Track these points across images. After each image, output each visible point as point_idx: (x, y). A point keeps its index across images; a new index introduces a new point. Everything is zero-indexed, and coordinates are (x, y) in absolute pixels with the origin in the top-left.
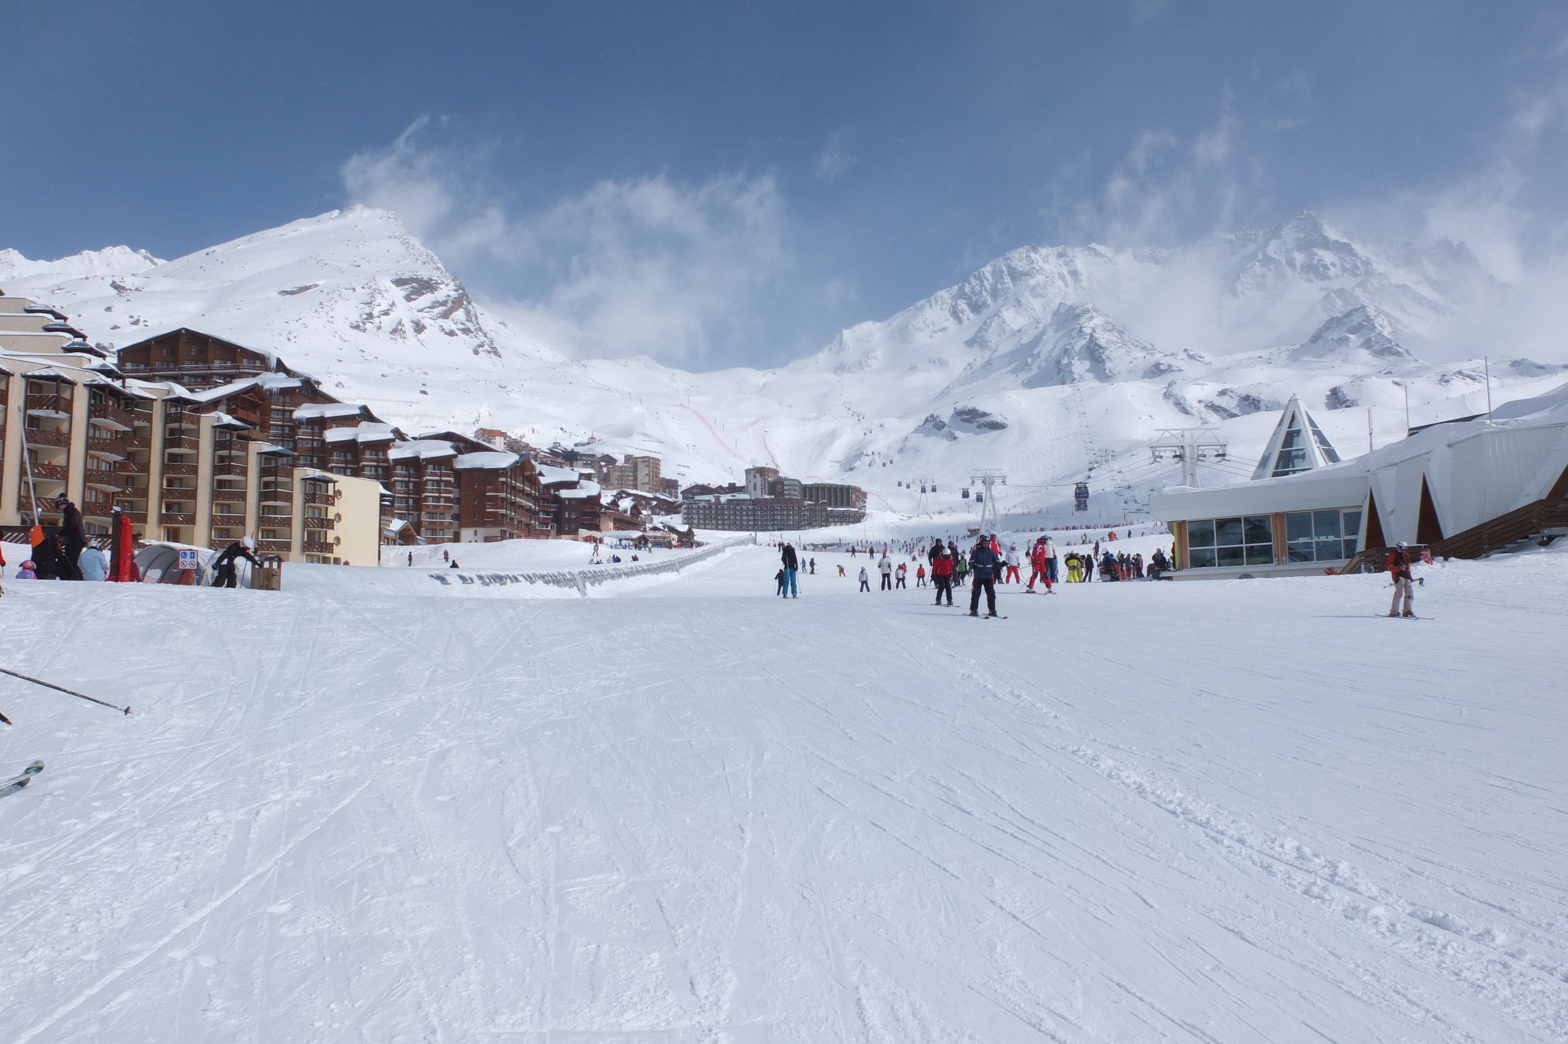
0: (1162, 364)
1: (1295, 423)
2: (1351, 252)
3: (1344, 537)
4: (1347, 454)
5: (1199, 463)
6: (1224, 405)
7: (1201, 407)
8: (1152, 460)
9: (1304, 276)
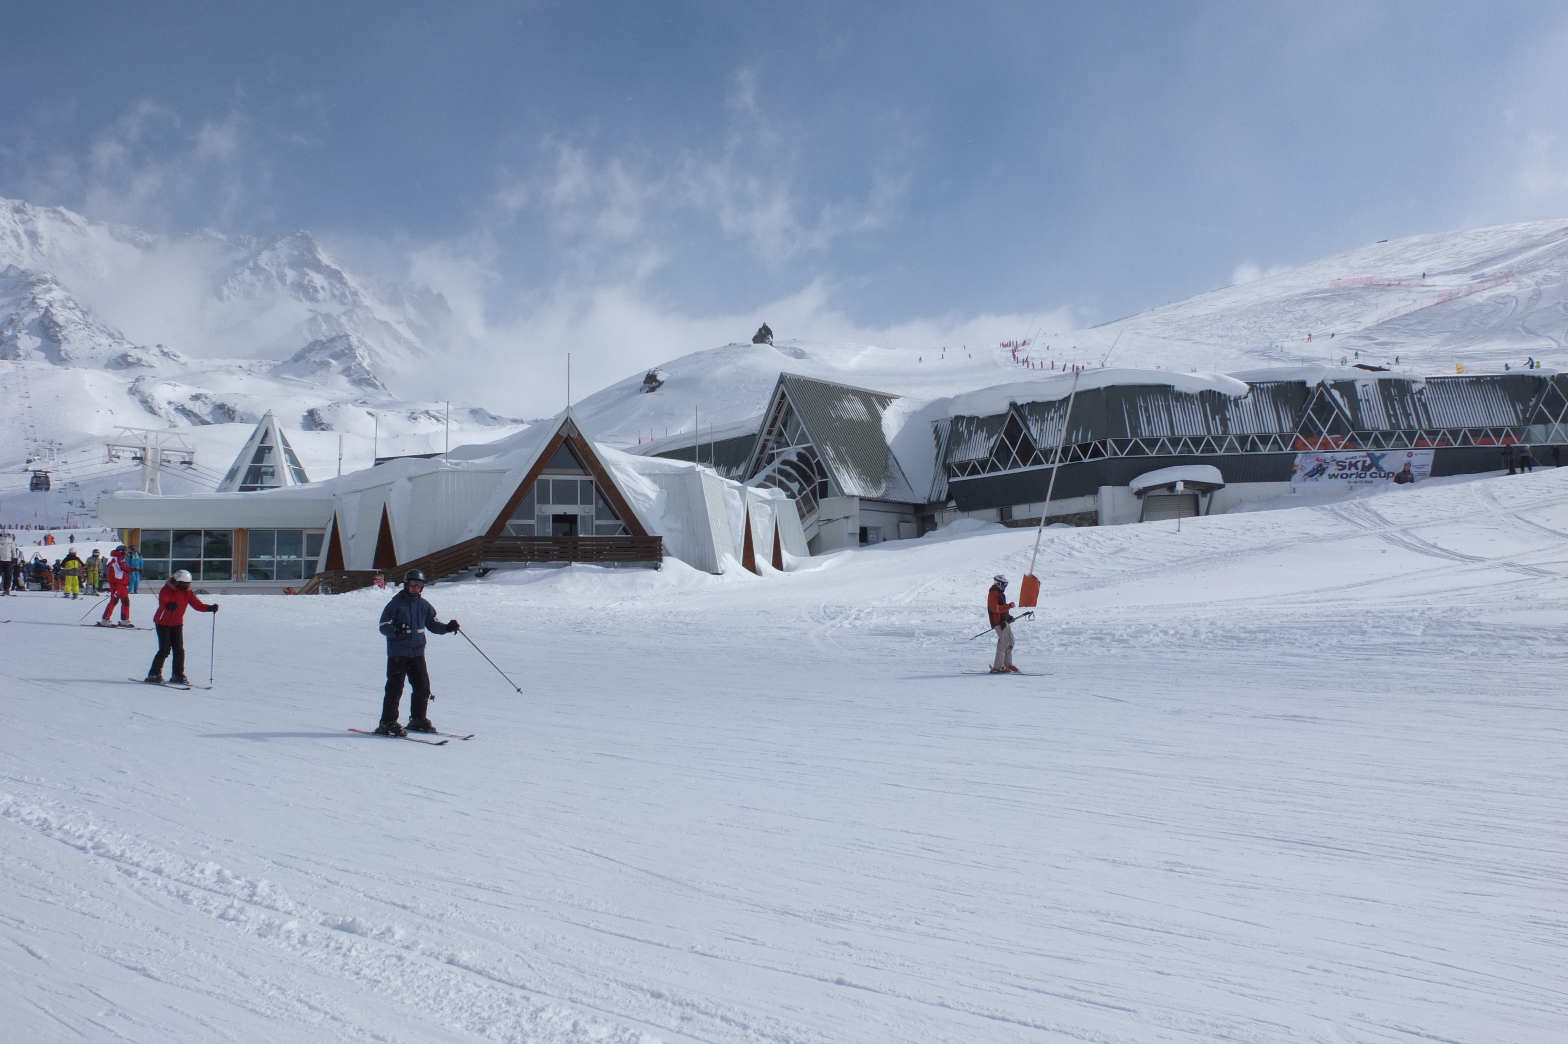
0: (130, 356)
1: (267, 439)
2: (341, 280)
3: (305, 558)
4: (317, 476)
5: (162, 467)
6: (196, 411)
7: (171, 409)
8: (107, 459)
9: (294, 294)
